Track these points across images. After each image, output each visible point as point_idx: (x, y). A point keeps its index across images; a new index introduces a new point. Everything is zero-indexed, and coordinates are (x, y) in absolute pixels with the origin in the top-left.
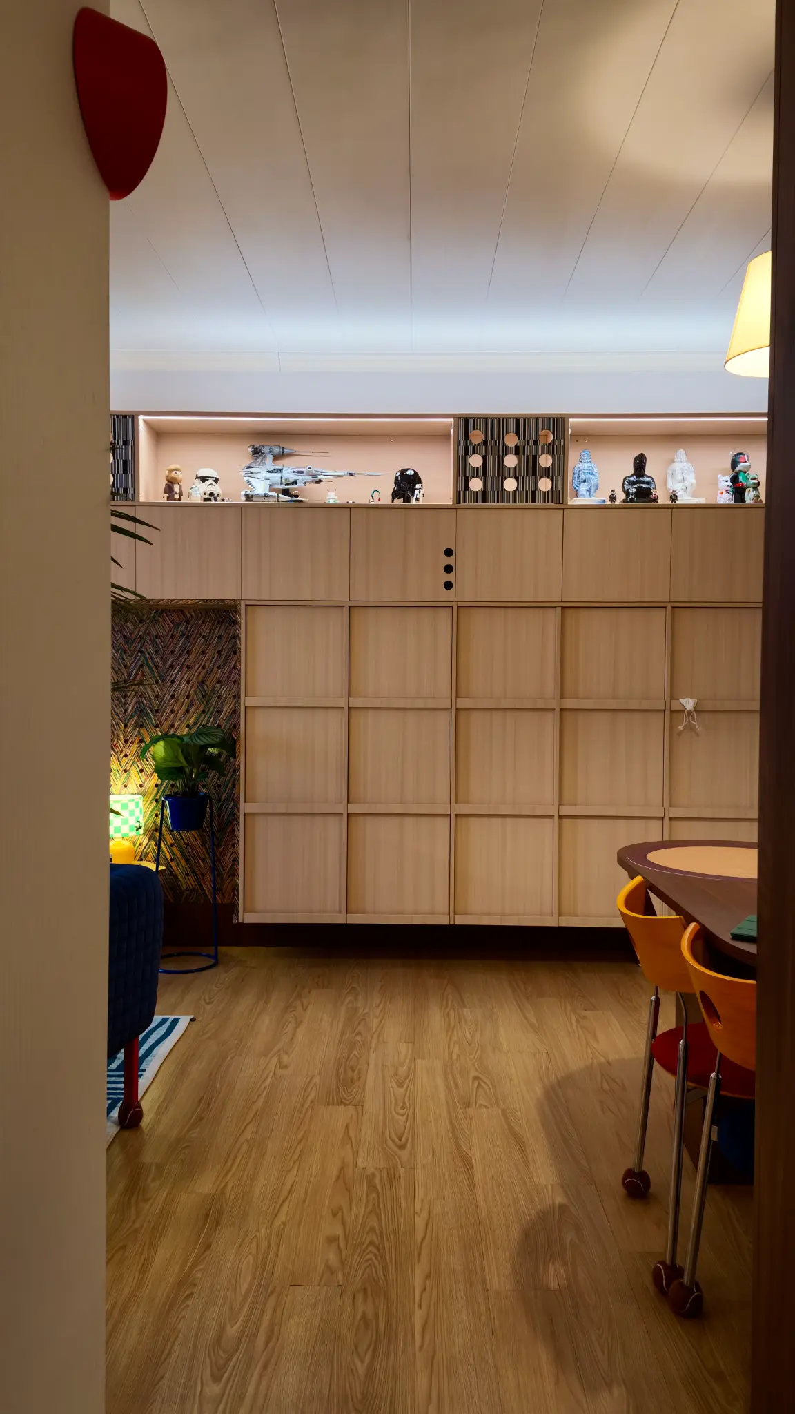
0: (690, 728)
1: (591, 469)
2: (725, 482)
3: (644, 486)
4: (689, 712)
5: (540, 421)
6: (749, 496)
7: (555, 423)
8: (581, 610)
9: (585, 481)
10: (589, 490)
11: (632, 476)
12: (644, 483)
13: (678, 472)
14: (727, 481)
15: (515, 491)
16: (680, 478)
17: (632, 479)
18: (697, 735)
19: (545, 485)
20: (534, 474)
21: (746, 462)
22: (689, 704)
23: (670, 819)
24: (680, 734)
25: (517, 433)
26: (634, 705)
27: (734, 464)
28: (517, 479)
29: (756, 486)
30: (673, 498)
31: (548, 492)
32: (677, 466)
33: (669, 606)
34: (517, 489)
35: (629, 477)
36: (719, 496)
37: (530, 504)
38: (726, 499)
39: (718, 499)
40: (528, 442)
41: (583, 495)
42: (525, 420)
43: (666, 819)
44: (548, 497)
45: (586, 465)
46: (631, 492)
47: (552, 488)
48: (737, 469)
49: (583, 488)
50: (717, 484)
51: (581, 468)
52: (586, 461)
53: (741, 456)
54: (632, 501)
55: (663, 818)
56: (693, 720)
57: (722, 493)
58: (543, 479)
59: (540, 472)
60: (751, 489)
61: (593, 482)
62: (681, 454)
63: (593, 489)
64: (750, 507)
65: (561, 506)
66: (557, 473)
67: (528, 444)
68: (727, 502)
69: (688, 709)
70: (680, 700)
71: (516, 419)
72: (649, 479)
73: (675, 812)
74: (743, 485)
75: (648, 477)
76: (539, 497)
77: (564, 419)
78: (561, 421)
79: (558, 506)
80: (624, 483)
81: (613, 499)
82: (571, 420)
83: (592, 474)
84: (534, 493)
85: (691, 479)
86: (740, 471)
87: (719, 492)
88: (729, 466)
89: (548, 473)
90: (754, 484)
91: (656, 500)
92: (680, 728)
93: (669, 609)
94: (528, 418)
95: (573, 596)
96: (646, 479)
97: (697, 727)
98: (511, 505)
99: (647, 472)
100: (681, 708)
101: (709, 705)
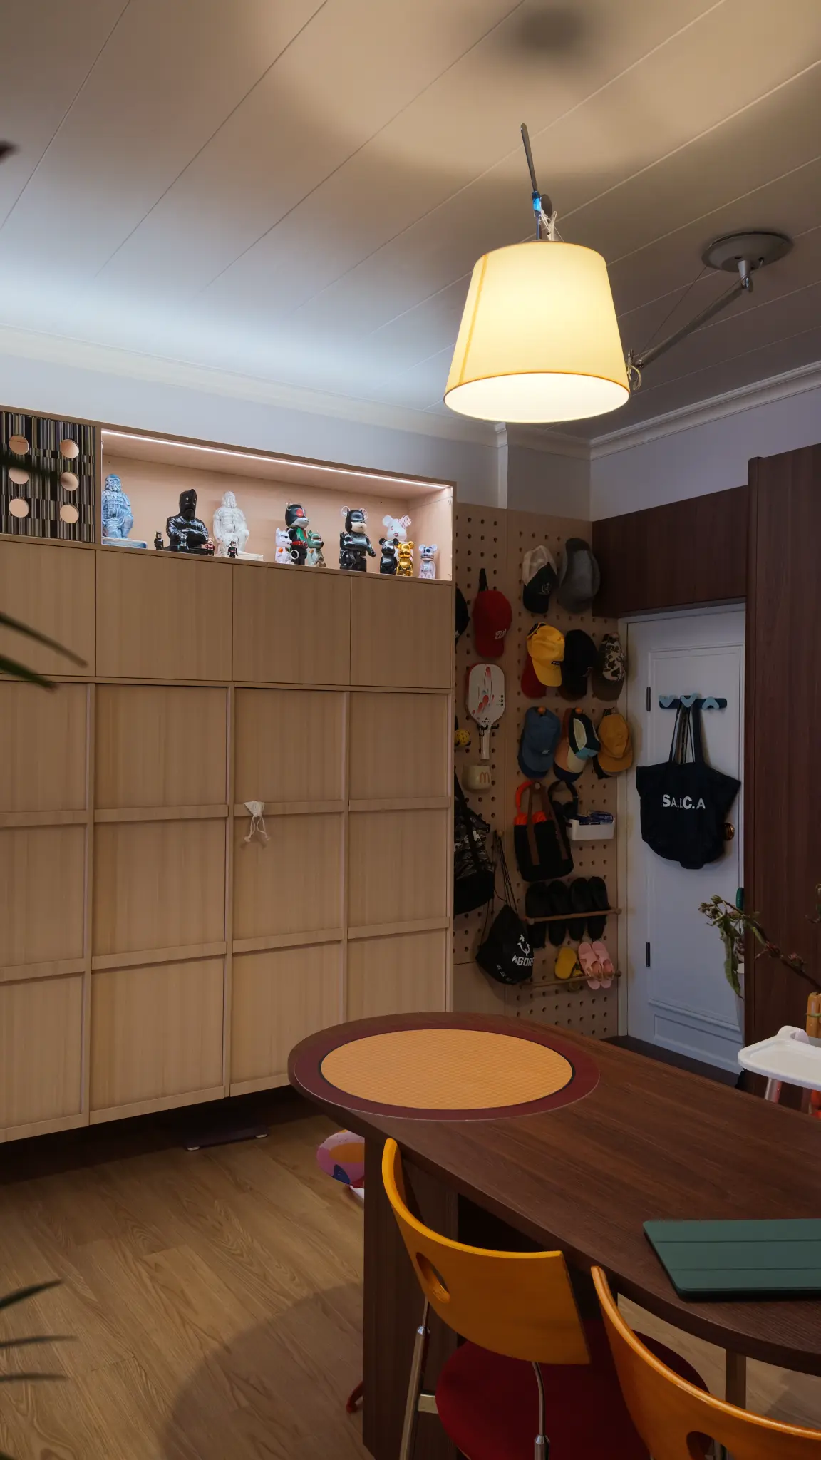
0: (256, 838)
1: (122, 500)
2: (283, 539)
3: (196, 532)
4: (257, 819)
5: (61, 426)
6: (311, 560)
7: (84, 432)
8: (122, 688)
9: (114, 515)
10: (121, 529)
11: (178, 516)
12: (194, 527)
13: (228, 518)
14: (286, 537)
15: (26, 517)
16: (230, 526)
17: (179, 520)
18: (264, 846)
19: (69, 514)
20: (54, 497)
21: (304, 517)
22: (256, 808)
23: (234, 955)
24: (244, 845)
25: (28, 437)
26: (189, 813)
27: (290, 517)
28: (28, 501)
29: (319, 547)
30: (232, 551)
31: (74, 524)
32: (226, 511)
33: (232, 686)
34: (29, 515)
35: (175, 517)
36: (277, 554)
37: (48, 539)
38: (284, 558)
39: (276, 558)
40: (45, 451)
41: (114, 534)
42: (39, 421)
43: (229, 957)
44: (74, 531)
45: (115, 494)
46: (182, 537)
47: (80, 519)
48: (295, 524)
49: (113, 524)
50: (274, 540)
51: (108, 498)
52: (116, 489)
53: (299, 509)
54: (183, 549)
55: (224, 956)
56: (261, 828)
57: (281, 551)
58: (66, 506)
59: (61, 497)
60: (315, 550)
61: (127, 518)
62: (231, 497)
63: (126, 527)
64: (311, 571)
65: (92, 546)
66: (87, 500)
67: (45, 455)
68: (288, 563)
69: (255, 815)
70: (247, 804)
71: (26, 417)
72: (199, 524)
73: (239, 946)
74: (301, 543)
75: (199, 521)
76: (61, 531)
77: (94, 428)
78: (90, 431)
79: (87, 545)
80: (168, 525)
81: (159, 544)
82: (104, 432)
83: (123, 507)
84: (54, 524)
85: (243, 530)
86: (297, 527)
87: (278, 549)
88: (283, 519)
89: (73, 499)
90: (318, 544)
91: (210, 551)
92: (247, 839)
93: (231, 692)
94: (44, 419)
95: (111, 668)
96: (196, 523)
97: (266, 837)
98: (22, 537)
99: (197, 515)
100: (246, 814)
101: (278, 809)
